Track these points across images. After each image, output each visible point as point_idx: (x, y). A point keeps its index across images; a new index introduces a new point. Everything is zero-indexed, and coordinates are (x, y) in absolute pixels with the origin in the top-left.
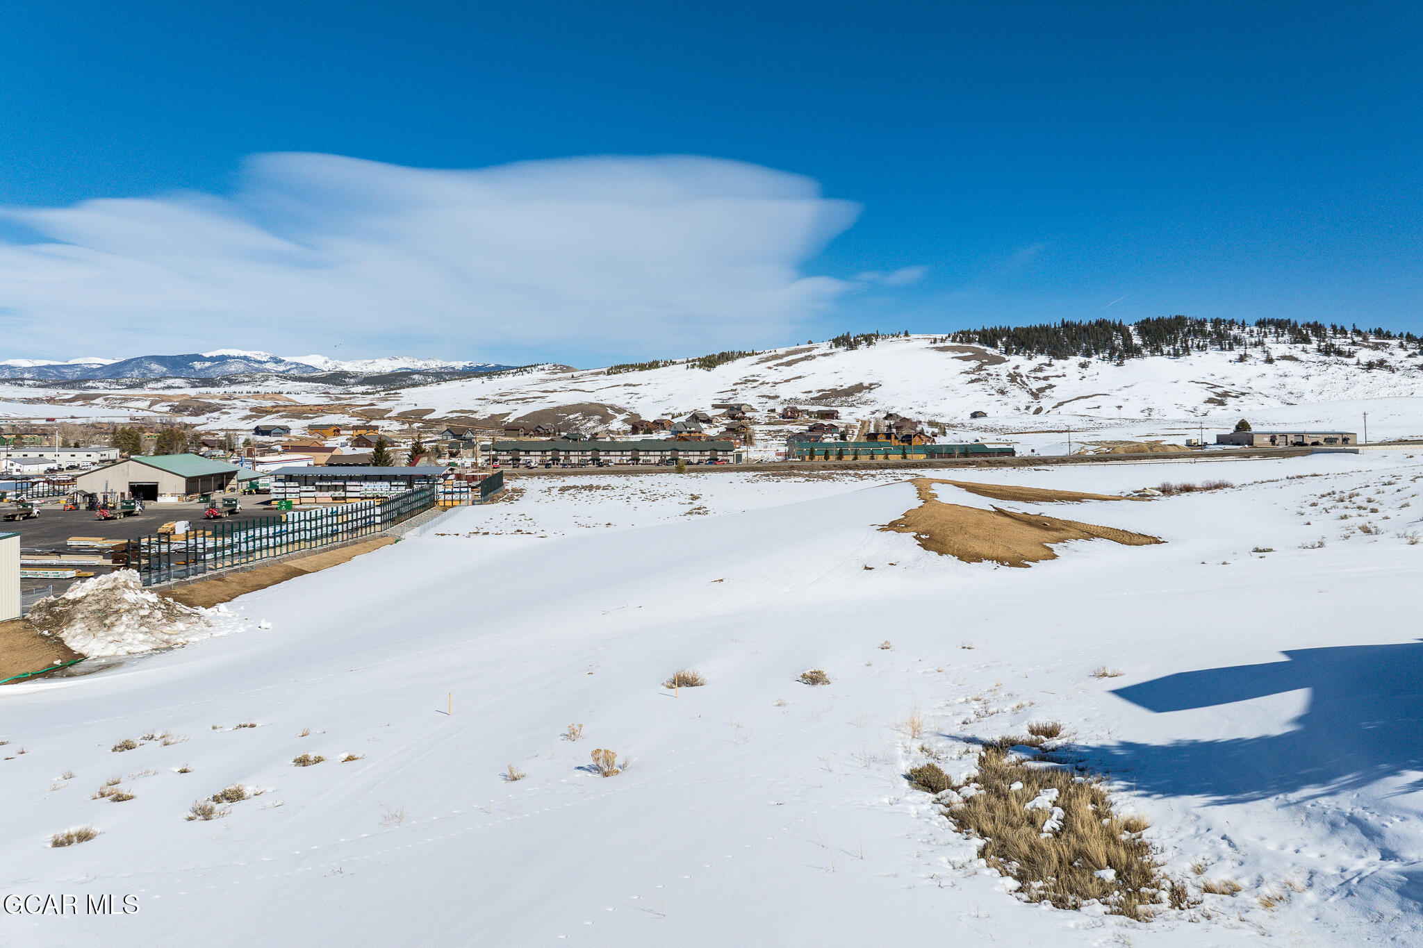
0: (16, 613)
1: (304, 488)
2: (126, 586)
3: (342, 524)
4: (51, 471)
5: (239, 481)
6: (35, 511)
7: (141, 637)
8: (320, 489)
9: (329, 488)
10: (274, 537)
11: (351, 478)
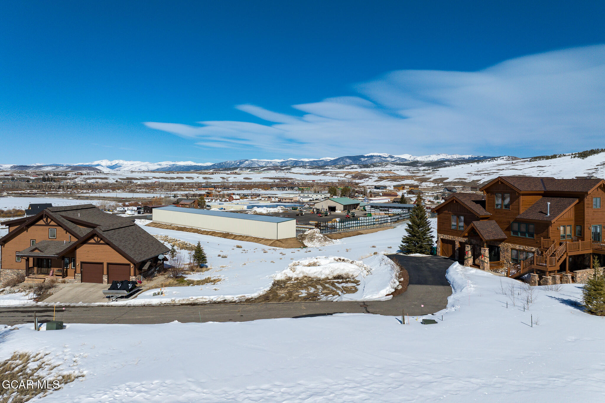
0: (295, 236)
1: (376, 210)
2: (316, 232)
3: (377, 221)
4: (311, 200)
5: (360, 206)
6: (304, 213)
7: (318, 244)
8: (381, 210)
9: (384, 210)
10: (356, 224)
11: (390, 207)
